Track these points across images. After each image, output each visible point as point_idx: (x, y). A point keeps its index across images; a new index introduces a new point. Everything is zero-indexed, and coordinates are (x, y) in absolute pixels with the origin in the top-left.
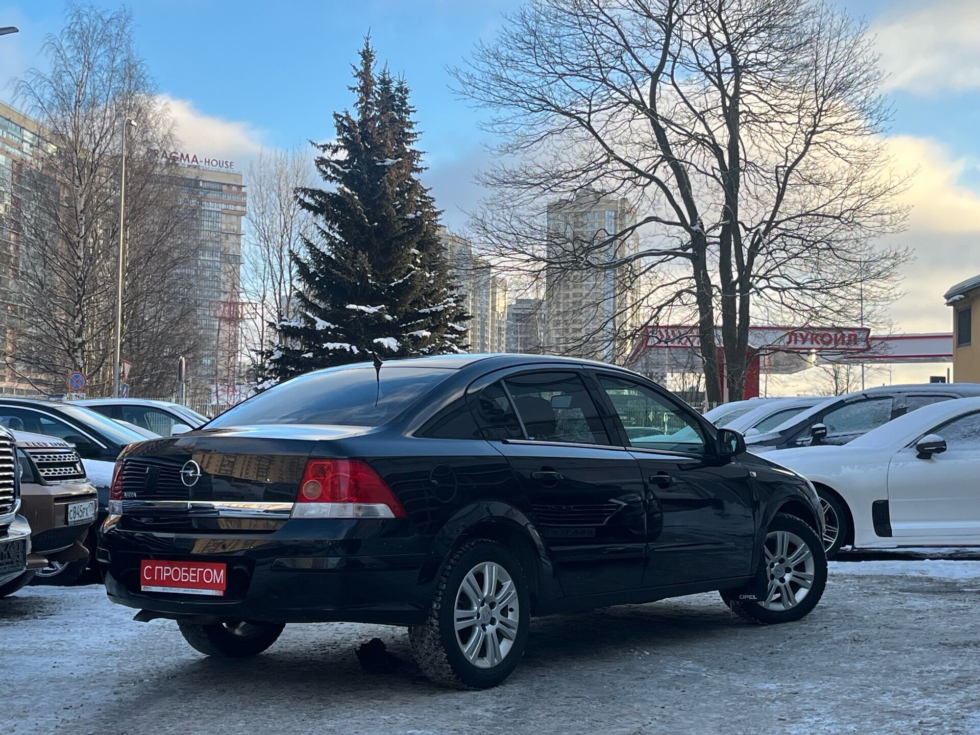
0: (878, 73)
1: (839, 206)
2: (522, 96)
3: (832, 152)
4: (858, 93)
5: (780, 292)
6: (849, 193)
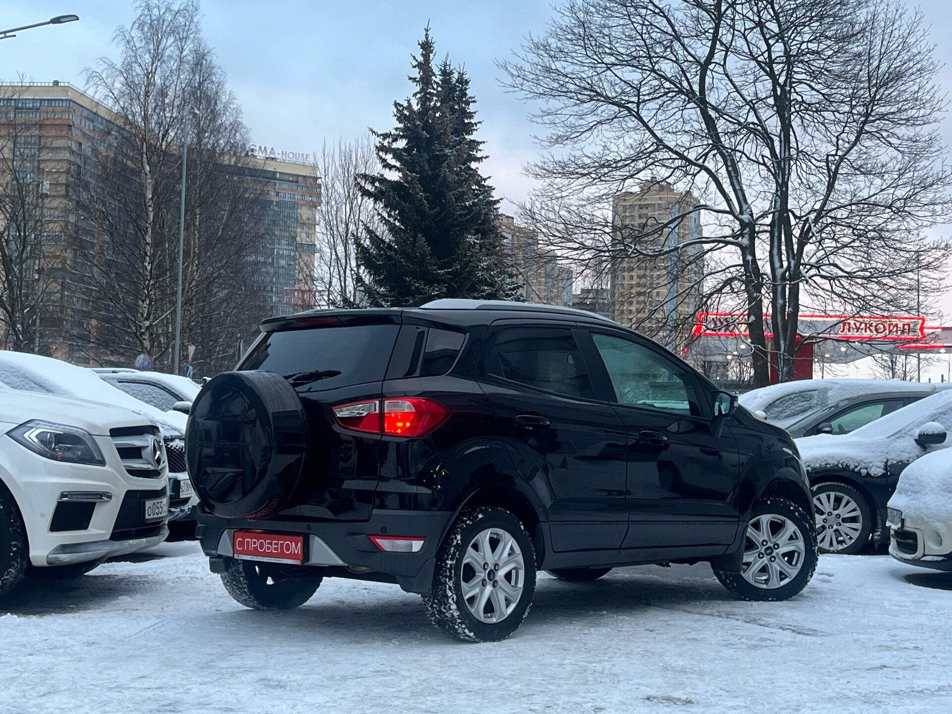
0: (932, 63)
1: (891, 196)
2: (572, 87)
3: (884, 141)
4: (911, 83)
5: (830, 281)
6: (900, 183)
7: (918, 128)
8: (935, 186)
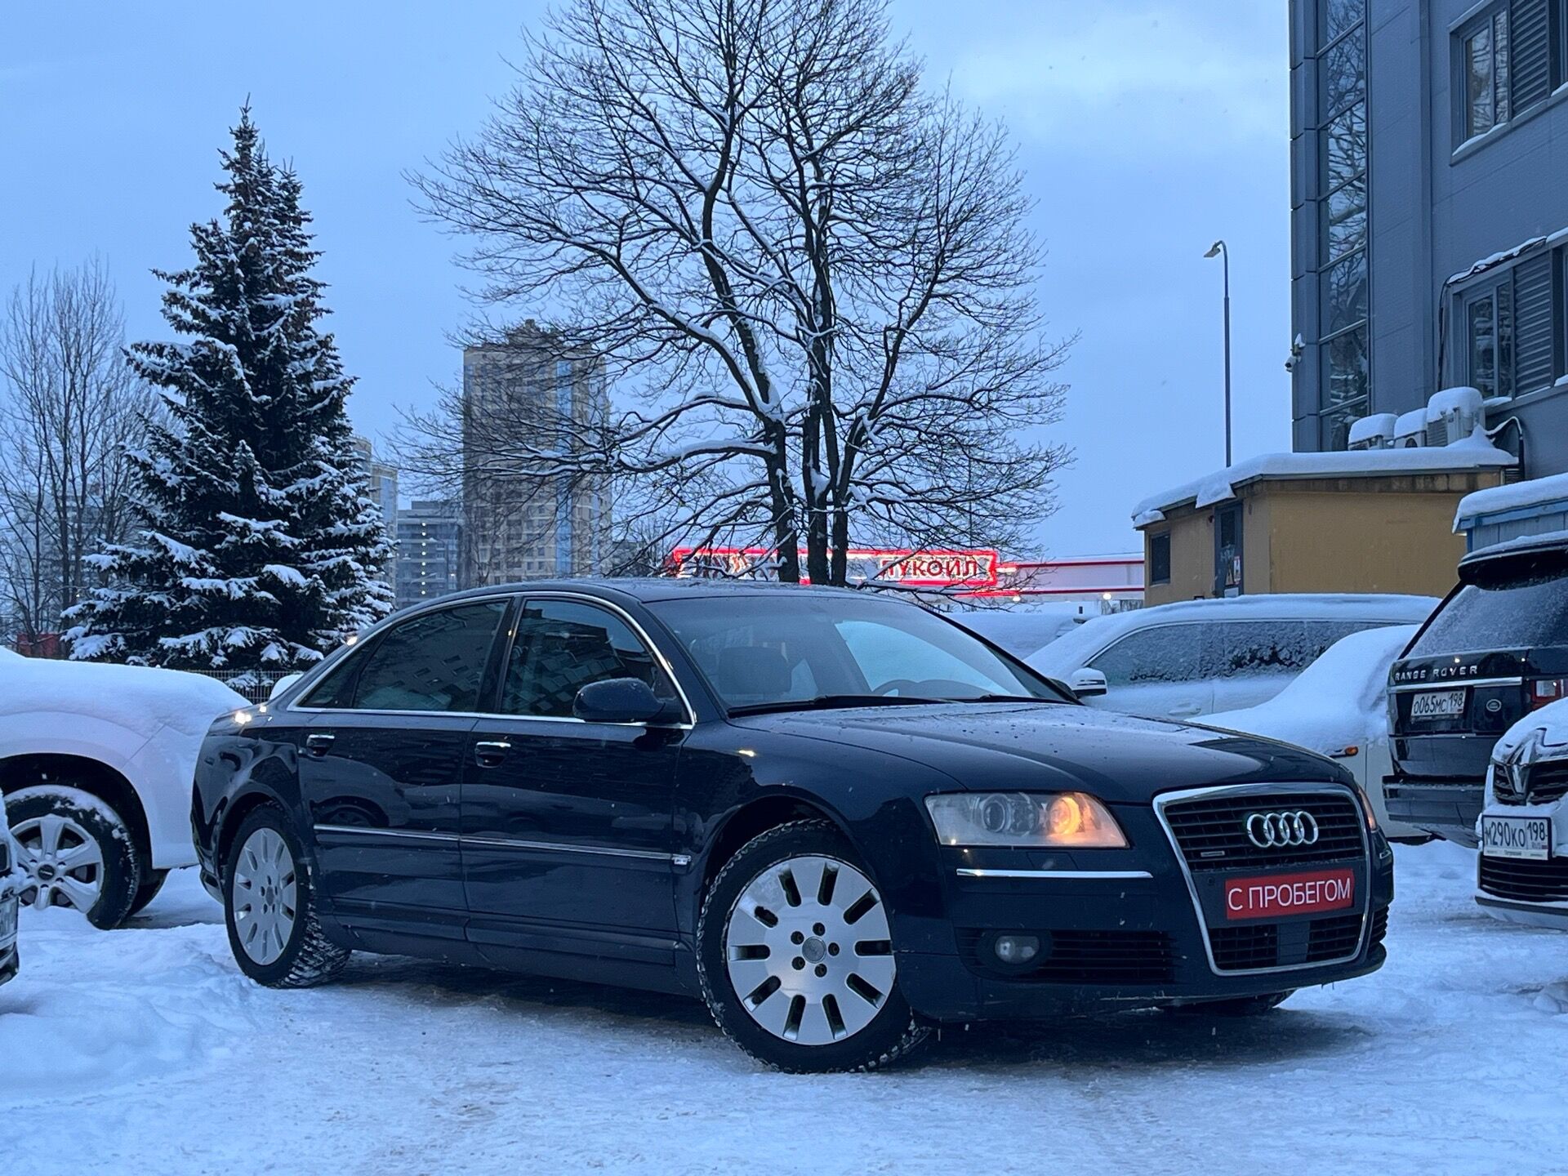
0: (1023, 198)
1: (969, 385)
7: (1009, 291)
8: (1029, 373)
